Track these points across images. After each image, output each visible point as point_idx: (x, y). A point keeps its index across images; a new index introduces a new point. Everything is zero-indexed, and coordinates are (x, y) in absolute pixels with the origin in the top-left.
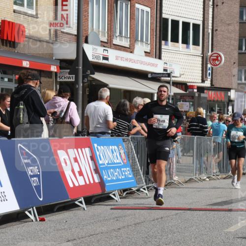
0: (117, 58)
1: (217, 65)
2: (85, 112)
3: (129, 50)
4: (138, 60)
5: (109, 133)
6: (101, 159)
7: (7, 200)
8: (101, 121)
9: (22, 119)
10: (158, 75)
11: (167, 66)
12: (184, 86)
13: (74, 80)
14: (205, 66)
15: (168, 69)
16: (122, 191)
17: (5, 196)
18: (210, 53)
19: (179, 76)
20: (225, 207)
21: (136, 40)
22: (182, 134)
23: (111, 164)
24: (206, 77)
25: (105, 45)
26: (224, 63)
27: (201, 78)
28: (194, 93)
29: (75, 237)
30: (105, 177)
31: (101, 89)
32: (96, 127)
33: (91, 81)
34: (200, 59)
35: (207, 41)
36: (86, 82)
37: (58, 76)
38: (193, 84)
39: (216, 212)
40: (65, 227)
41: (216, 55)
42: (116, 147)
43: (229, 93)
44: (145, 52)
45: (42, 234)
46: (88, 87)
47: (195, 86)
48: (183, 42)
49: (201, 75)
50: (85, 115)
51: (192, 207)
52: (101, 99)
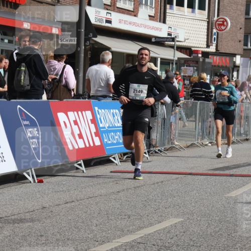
0: (120, 21)
1: (223, 30)
2: (87, 75)
3: (133, 13)
4: (142, 23)
5: (110, 97)
6: (101, 123)
7: (5, 161)
8: (102, 85)
9: (22, 81)
10: (162, 40)
11: (172, 31)
12: (188, 51)
13: (76, 43)
14: (210, 31)
15: (172, 33)
16: (122, 154)
17: (3, 157)
18: (216, 18)
19: (183, 40)
20: (227, 172)
21: (141, 3)
22: (185, 99)
23: (111, 127)
24: (211, 42)
25: (109, 8)
26: (230, 27)
27: (205, 43)
28: (199, 58)
29: (73, 200)
30: (106, 140)
31: (103, 53)
32: (97, 91)
33: (93, 44)
34: (206, 24)
35: (214, 5)
36: (88, 45)
37: (60, 38)
38: (198, 49)
39: (217, 177)
40: (64, 189)
41: (222, 20)
42: (117, 111)
43: (234, 58)
44: (150, 16)
45: (39, 196)
46: (90, 51)
47: (199, 51)
48: (189, 7)
49: (206, 40)
50: (86, 78)
51: (193, 171)
52: (103, 62)
